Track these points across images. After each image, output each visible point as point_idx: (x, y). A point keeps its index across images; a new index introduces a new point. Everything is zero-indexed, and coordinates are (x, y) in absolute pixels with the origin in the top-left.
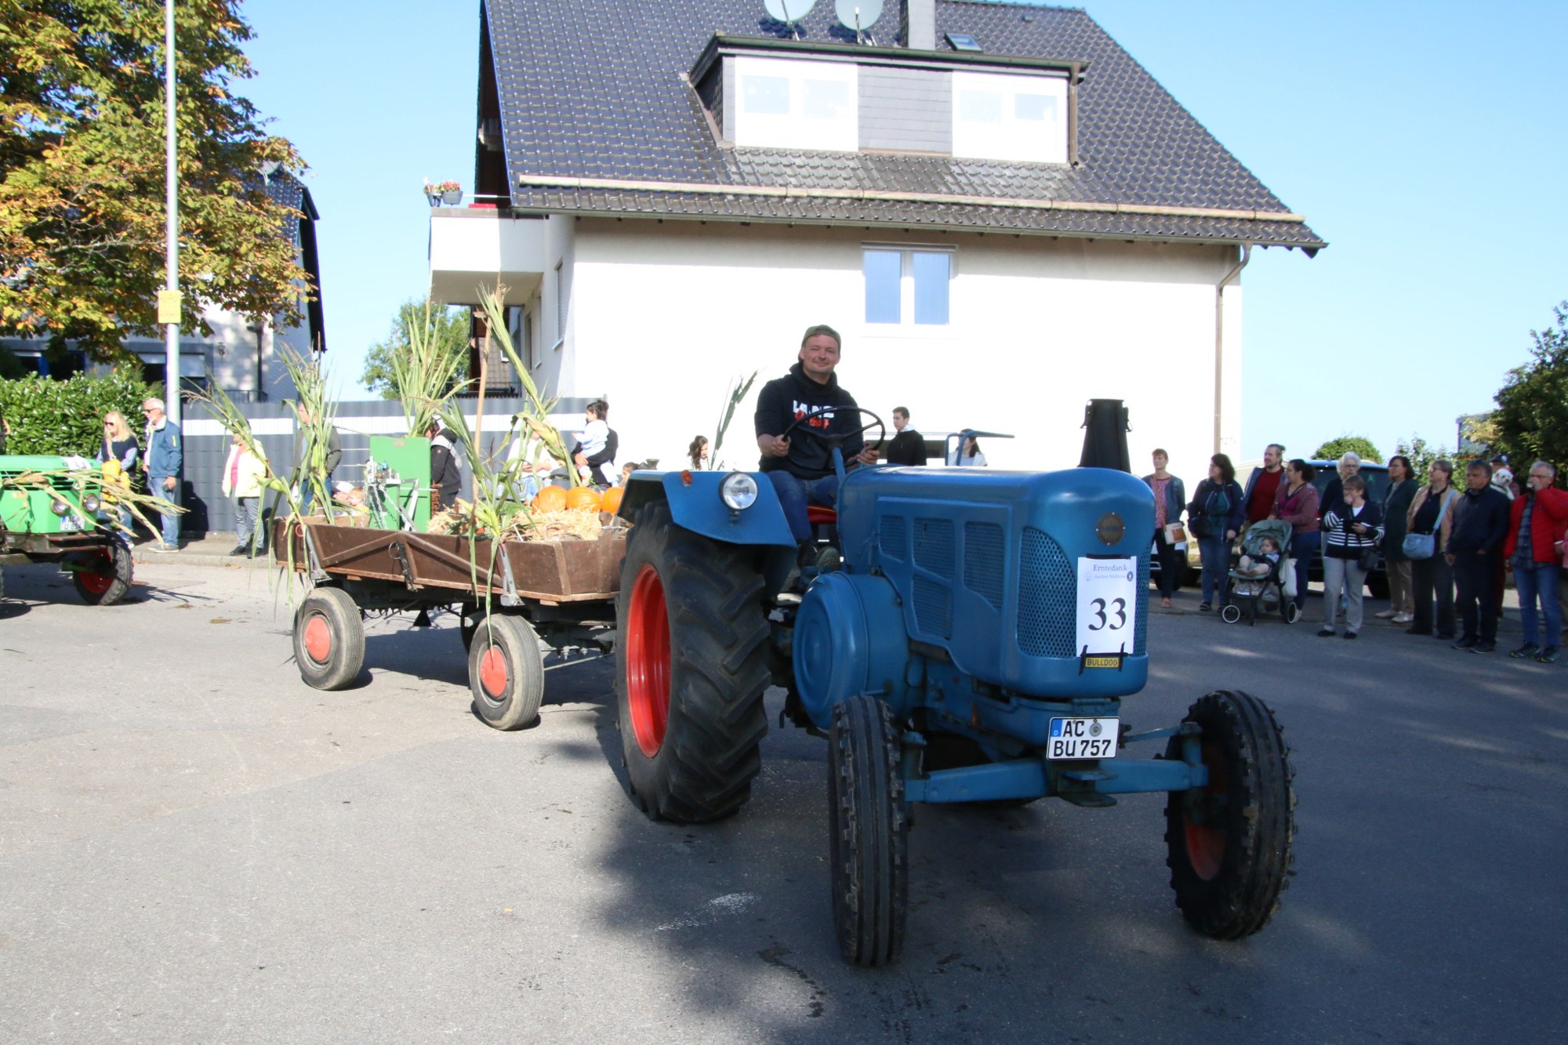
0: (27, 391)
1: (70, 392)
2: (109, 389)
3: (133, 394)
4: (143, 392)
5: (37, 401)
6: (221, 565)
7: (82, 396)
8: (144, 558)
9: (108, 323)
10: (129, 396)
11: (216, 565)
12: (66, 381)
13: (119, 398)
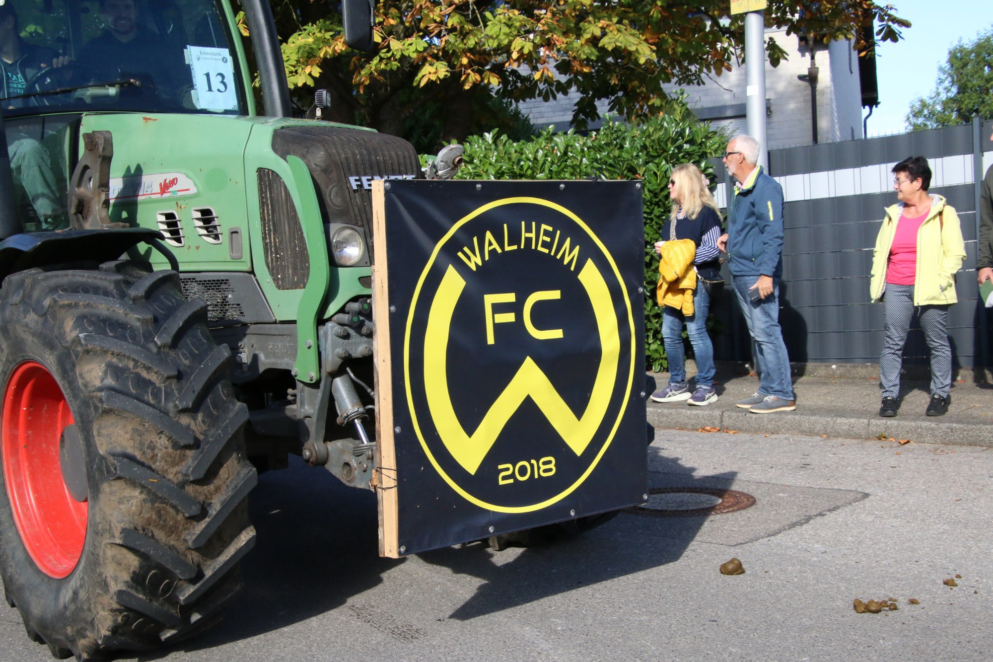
0: (541, 153)
1: (600, 149)
2: (655, 137)
3: (691, 142)
4: (707, 138)
5: (554, 168)
6: (868, 438)
7: (617, 153)
8: (727, 421)
9: (645, 53)
10: (686, 146)
11: (857, 437)
12: (594, 133)
13: (672, 149)
